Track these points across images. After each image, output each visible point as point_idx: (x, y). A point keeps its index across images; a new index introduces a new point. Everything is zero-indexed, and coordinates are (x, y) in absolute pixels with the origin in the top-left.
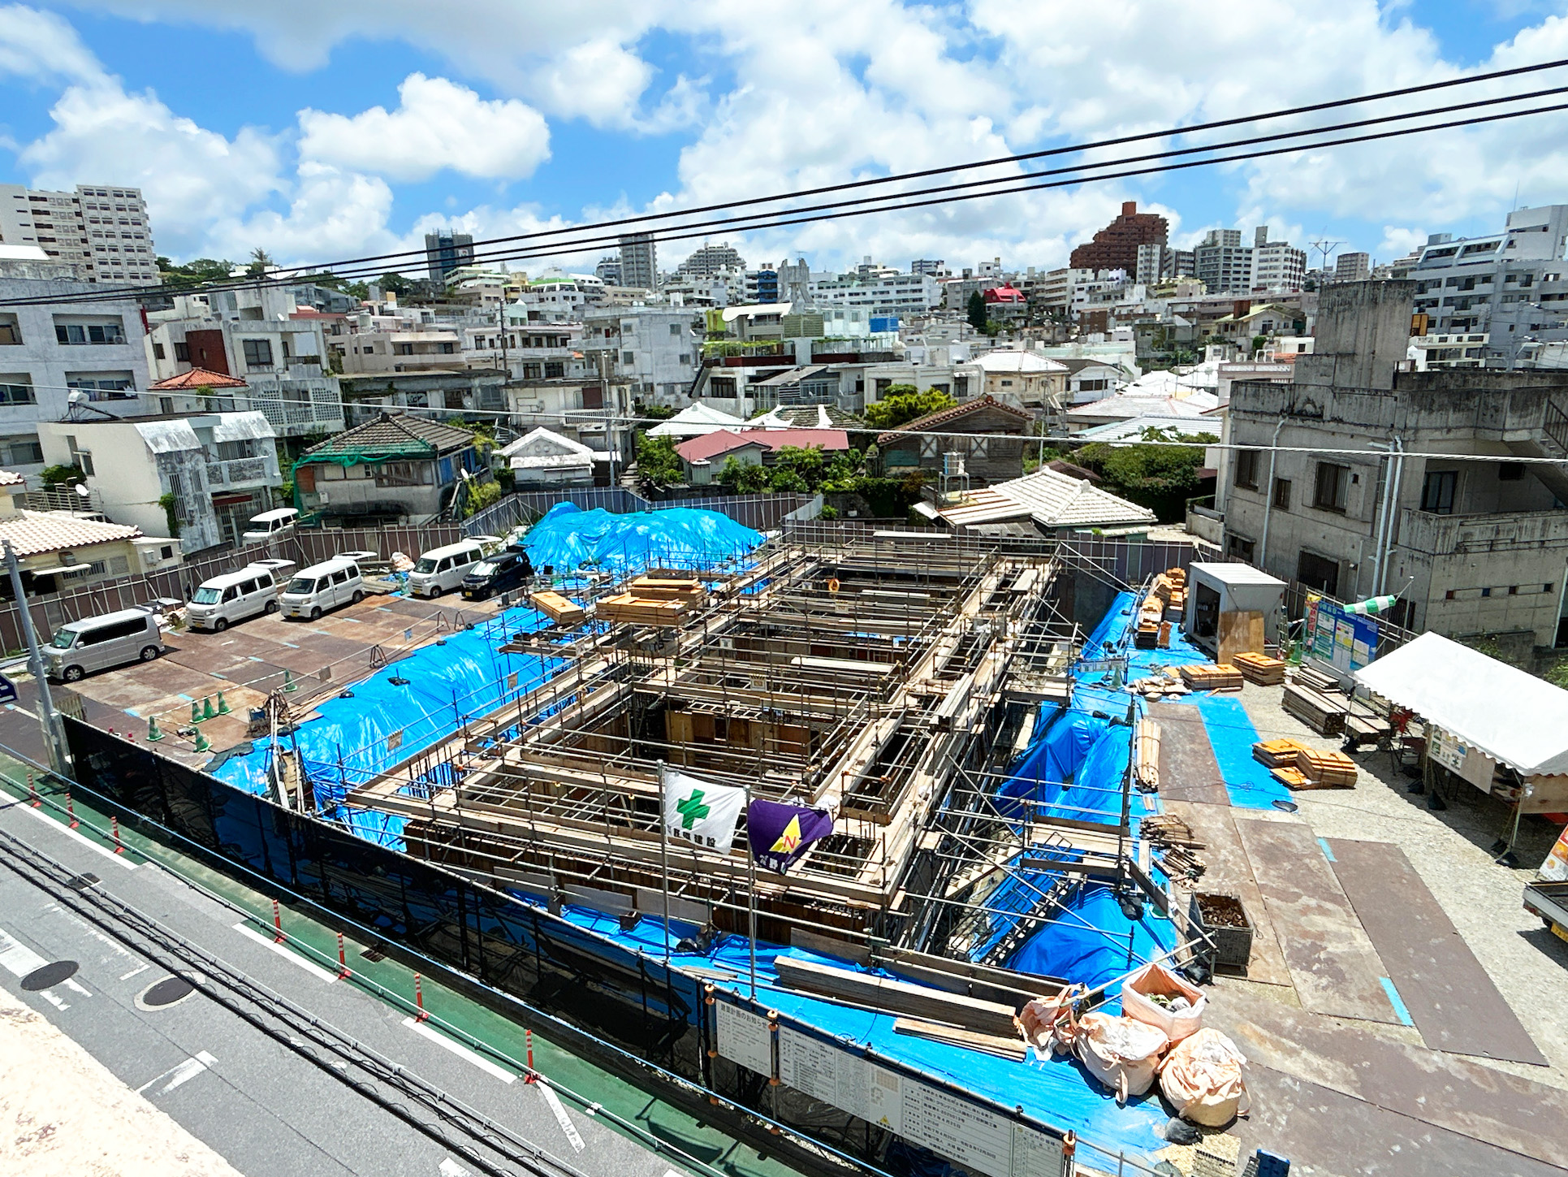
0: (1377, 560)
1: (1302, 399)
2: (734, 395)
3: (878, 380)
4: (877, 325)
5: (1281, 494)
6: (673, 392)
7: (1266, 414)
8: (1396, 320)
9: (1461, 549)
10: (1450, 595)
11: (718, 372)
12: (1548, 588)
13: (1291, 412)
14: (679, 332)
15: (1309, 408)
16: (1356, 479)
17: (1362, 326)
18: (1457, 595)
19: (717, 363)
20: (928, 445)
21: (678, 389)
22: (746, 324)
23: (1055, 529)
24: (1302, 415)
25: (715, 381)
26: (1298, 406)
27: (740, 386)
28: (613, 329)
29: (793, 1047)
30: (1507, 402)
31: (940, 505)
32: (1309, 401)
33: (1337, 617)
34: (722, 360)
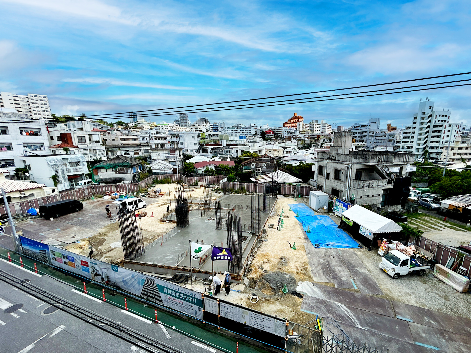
0: (347, 190)
1: (331, 156)
2: (208, 153)
3: (241, 150)
4: (241, 138)
5: (328, 176)
6: (193, 152)
7: (324, 159)
8: (349, 140)
9: (363, 187)
10: (361, 197)
11: (204, 147)
12: (379, 195)
13: (329, 159)
14: (194, 138)
15: (333, 158)
16: (342, 173)
17: (343, 141)
18: (363, 197)
19: (203, 145)
20: (253, 165)
22: (210, 136)
23: (281, 184)
24: (332, 159)
25: (203, 149)
26: (331, 157)
27: (209, 151)
28: (178, 136)
29: (223, 307)
30: (371, 157)
31: (255, 178)
32: (333, 156)
33: (339, 202)
34: (205, 145)
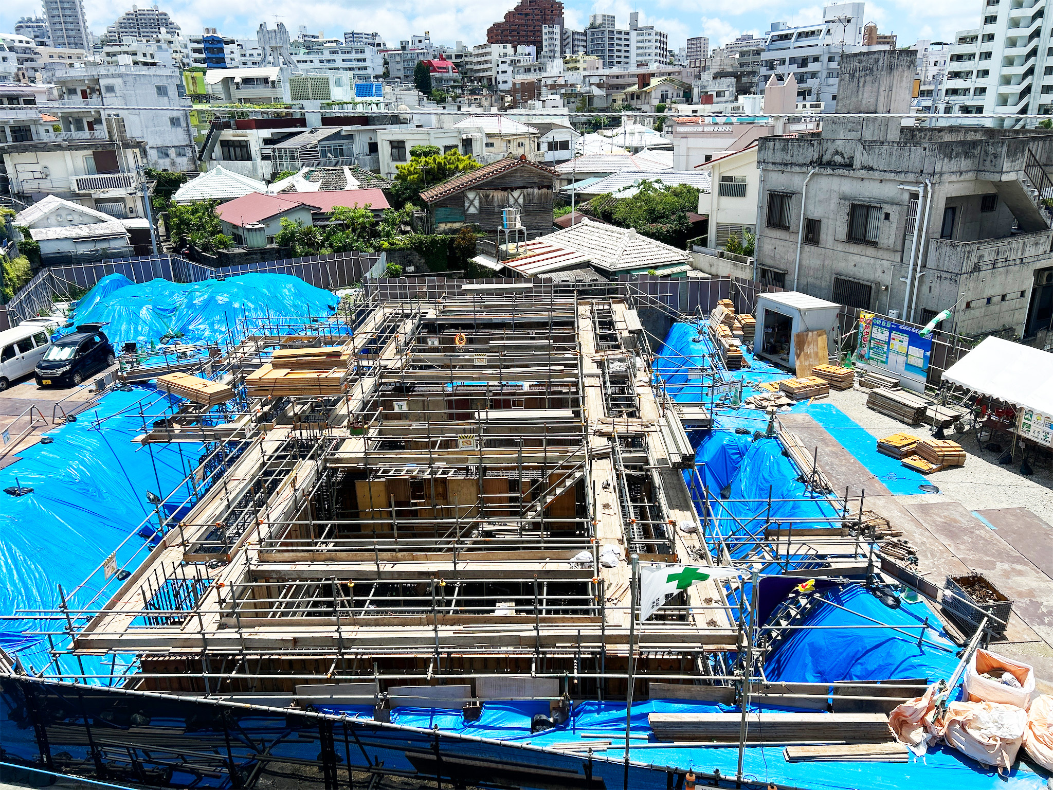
0: (908, 281)
1: (831, 151)
2: (249, 158)
3: (391, 142)
4: (363, 90)
5: (812, 232)
6: (167, 156)
7: (795, 165)
9: (977, 268)
10: (968, 305)
11: (228, 134)
12: (1023, 294)
13: (820, 163)
14: (166, 94)
15: (838, 159)
16: (887, 216)
17: (882, 89)
18: (973, 305)
19: (227, 126)
20: (472, 202)
21: (172, 152)
22: (233, 88)
23: (615, 273)
24: (830, 164)
25: (225, 144)
26: (826, 158)
27: (255, 147)
28: (91, 90)
30: (1005, 149)
31: (502, 256)
32: (837, 153)
33: (891, 330)
34: (232, 122)
